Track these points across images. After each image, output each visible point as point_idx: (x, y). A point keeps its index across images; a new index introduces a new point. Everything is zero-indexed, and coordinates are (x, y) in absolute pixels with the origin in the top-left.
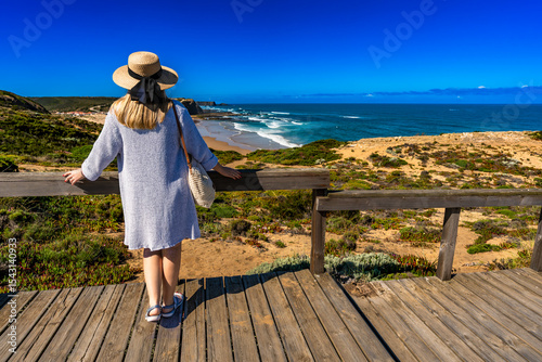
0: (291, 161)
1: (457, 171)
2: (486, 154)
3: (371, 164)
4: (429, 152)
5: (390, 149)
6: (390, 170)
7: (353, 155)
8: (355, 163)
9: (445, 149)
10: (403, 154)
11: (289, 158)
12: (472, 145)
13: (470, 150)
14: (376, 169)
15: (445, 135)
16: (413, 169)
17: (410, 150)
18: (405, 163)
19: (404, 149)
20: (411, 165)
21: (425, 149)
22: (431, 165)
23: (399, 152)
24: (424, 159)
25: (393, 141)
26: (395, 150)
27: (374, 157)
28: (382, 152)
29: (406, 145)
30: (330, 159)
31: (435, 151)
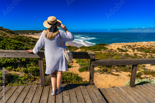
0: (94, 50)
1: (144, 53)
2: (152, 48)
3: (118, 51)
4: (135, 48)
5: (123, 46)
6: (124, 53)
7: (112, 48)
8: (113, 51)
9: (139, 47)
10: (127, 48)
11: (93, 49)
12: (147, 46)
13: (147, 47)
14: (119, 52)
15: (138, 42)
16: (131, 52)
17: (129, 47)
18: (128, 51)
19: (127, 47)
20: (130, 51)
21: (133, 47)
22: (136, 52)
23: (125, 47)
24: (133, 49)
25: (122, 44)
26: (124, 47)
27: (118, 49)
28: (120, 48)
29: (127, 45)
30: (105, 49)
31: (136, 47)
